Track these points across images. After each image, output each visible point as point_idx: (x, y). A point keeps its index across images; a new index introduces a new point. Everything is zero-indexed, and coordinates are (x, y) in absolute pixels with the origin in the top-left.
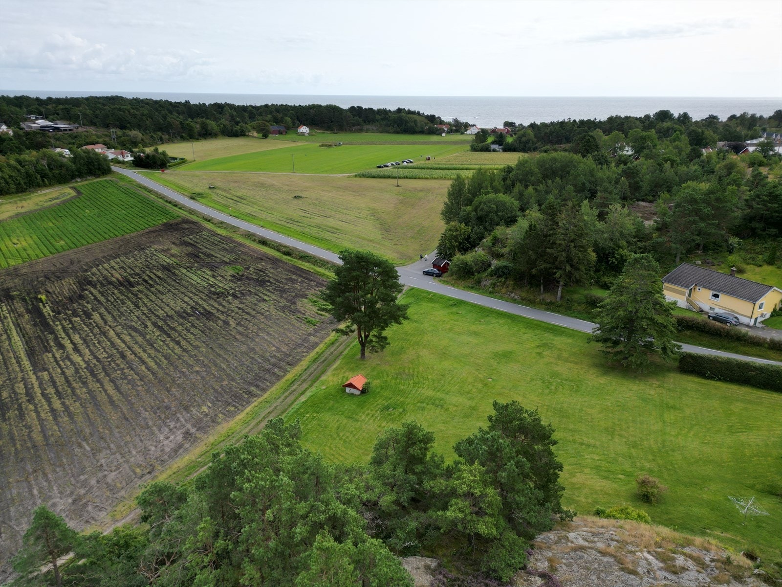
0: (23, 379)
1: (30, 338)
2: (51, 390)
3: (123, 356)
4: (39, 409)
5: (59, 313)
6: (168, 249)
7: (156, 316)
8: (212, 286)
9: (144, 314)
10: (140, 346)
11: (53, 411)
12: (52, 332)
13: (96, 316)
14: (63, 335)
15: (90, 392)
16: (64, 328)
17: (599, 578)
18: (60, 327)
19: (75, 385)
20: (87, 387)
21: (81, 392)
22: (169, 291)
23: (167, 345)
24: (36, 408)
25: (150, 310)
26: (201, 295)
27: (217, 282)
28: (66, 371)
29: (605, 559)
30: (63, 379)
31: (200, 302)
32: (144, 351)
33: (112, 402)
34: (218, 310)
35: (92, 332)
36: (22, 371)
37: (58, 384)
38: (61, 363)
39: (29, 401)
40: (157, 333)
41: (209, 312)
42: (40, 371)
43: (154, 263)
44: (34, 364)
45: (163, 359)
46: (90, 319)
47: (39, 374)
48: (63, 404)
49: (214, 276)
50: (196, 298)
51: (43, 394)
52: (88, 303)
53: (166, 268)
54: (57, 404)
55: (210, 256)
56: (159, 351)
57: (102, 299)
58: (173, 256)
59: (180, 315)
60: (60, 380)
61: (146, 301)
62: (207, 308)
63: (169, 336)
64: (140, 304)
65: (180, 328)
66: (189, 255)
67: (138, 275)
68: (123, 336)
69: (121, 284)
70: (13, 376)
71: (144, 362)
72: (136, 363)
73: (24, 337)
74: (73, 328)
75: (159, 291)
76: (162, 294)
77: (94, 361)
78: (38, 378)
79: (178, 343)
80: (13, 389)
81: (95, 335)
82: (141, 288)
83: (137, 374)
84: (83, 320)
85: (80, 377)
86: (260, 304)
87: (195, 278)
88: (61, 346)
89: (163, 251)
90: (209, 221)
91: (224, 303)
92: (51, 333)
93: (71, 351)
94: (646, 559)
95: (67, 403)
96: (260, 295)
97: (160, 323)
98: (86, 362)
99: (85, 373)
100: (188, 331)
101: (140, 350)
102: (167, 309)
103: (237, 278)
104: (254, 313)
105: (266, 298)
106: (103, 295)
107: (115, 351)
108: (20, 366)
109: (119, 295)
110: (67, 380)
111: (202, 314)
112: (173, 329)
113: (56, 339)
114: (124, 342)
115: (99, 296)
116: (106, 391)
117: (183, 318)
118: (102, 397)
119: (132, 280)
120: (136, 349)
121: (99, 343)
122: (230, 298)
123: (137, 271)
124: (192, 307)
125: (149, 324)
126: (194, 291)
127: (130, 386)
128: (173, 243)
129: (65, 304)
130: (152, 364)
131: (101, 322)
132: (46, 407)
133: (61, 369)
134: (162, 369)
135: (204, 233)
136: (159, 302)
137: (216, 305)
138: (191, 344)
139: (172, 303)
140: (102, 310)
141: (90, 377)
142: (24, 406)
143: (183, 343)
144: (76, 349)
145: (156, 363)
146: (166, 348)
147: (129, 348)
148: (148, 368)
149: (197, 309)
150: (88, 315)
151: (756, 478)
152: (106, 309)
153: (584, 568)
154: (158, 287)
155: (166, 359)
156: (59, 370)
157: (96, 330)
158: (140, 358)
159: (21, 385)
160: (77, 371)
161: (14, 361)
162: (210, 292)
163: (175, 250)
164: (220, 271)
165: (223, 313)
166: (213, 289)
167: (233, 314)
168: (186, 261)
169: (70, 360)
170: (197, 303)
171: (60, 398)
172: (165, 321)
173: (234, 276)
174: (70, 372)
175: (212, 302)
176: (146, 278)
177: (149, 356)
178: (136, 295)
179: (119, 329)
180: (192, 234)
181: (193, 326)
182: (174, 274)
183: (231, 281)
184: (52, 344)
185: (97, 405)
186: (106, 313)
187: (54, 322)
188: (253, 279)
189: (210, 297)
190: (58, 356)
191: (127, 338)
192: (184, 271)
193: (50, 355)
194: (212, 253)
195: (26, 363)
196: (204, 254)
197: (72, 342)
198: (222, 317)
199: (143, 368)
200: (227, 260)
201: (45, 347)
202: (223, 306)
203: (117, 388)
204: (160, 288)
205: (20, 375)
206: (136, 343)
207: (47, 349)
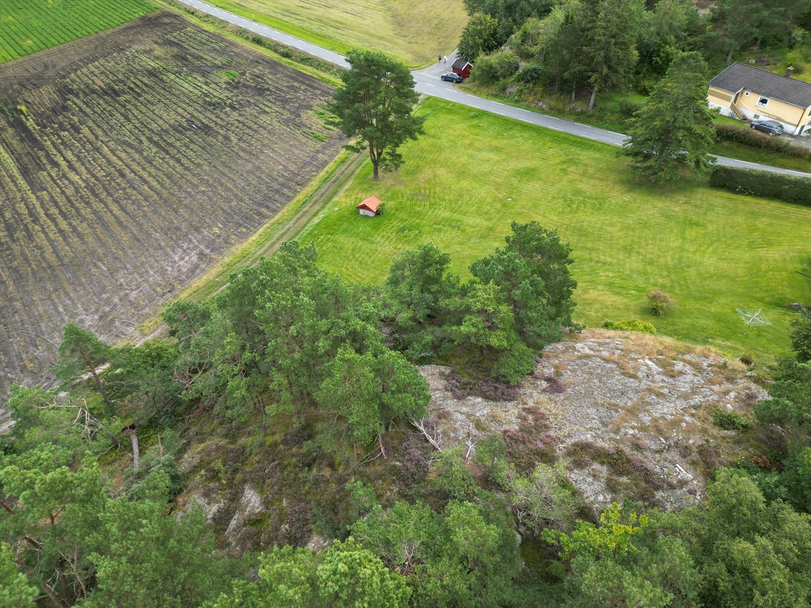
0: (23, 199)
1: (19, 154)
2: (54, 211)
3: (123, 175)
4: (47, 230)
5: (45, 127)
6: (151, 50)
7: (150, 130)
8: (206, 95)
9: (136, 128)
10: (139, 164)
11: (61, 231)
12: (42, 148)
13: (85, 130)
14: (55, 152)
15: (95, 212)
16: (53, 143)
17: (600, 381)
18: (49, 143)
19: (78, 205)
20: (91, 207)
21: (86, 212)
22: (159, 101)
23: (167, 163)
24: (43, 228)
25: (142, 123)
26: (195, 105)
27: (211, 91)
28: (66, 190)
29: (609, 366)
30: (64, 199)
31: (195, 114)
32: (144, 169)
33: (120, 223)
34: (216, 124)
35: (84, 147)
36: (20, 191)
37: (61, 204)
38: (58, 181)
39: (34, 221)
40: (155, 150)
41: (207, 126)
42: (39, 190)
43: (138, 67)
44: (31, 183)
45: (165, 178)
46: (79, 133)
47: (39, 194)
48: (70, 224)
49: (206, 84)
50: (190, 109)
51: (47, 215)
52: (73, 115)
53: (152, 73)
54: (64, 225)
55: (199, 58)
56: (159, 170)
57: (88, 110)
58: (157, 58)
59: (175, 129)
60: (61, 200)
61: (136, 112)
62: (204, 121)
63: (167, 153)
64: (130, 116)
65: (178, 144)
66: (176, 57)
67: (122, 81)
68: (117, 152)
69: (106, 93)
70: (11, 196)
71: (146, 182)
72: (137, 182)
73: (13, 153)
74: (63, 143)
75: (148, 101)
76: (152, 104)
77: (93, 180)
78: (38, 198)
79: (178, 161)
80: (14, 209)
81: (88, 151)
82: (128, 97)
83: (141, 194)
84: (72, 135)
85: (82, 197)
86: (261, 117)
87: (186, 85)
88: (55, 164)
89: (145, 52)
90: (193, 14)
91: (222, 116)
92: (41, 150)
93: (67, 169)
94: (647, 365)
95: (74, 223)
96: (261, 106)
97: (156, 138)
98: (84, 181)
99: (86, 193)
100: (188, 147)
101: (139, 168)
102: (161, 122)
103: (233, 85)
104: (255, 127)
105: (267, 109)
106: (88, 106)
107: (113, 169)
108: (16, 185)
109: (105, 106)
110: (69, 201)
111: (199, 128)
112: (171, 145)
113: (48, 156)
114: (120, 159)
115: (84, 107)
116: (111, 211)
117: (180, 132)
118: (108, 218)
119: (116, 87)
120: (135, 166)
121: (94, 159)
122: (228, 109)
123: (121, 76)
124: (188, 121)
125: (144, 139)
126: (187, 101)
127: (135, 207)
128: (156, 42)
129: (48, 117)
130: (154, 183)
131: (92, 138)
132: (53, 227)
133: (60, 188)
134: (166, 188)
135: (189, 29)
136: (150, 114)
137: (214, 118)
138: (193, 162)
139: (165, 115)
140: (90, 123)
141: (91, 197)
142: (30, 227)
143: (184, 161)
144: (71, 167)
145: (159, 182)
146: (166, 166)
147: (127, 166)
148: (151, 187)
149: (193, 122)
150: (77, 130)
151: (767, 291)
152: (94, 121)
153: (587, 373)
154: (146, 96)
155: (168, 178)
156: (58, 189)
157: (88, 146)
158: (141, 177)
159: (22, 205)
160: (77, 190)
161: (9, 180)
162: (205, 102)
163: (159, 51)
164: (212, 77)
165: (222, 126)
166: (208, 99)
167: (233, 128)
168: (173, 65)
169: (67, 179)
170: (193, 116)
171: (65, 219)
172: (160, 136)
173: (229, 83)
174: (70, 191)
175: (208, 114)
176: (132, 85)
177: (150, 175)
178: (124, 106)
179: (112, 144)
180: (175, 31)
181: (192, 141)
182: (161, 80)
183: (226, 89)
184: (45, 161)
185: (105, 226)
186: (95, 127)
187: (41, 136)
188: (250, 86)
189: (205, 108)
190: (54, 174)
191: (123, 155)
192: (173, 77)
193: (45, 173)
194: (201, 54)
195: (21, 182)
196: (193, 55)
197: (65, 159)
198: (221, 132)
199: (146, 188)
200: (219, 64)
201: (38, 165)
202: (222, 119)
203: (122, 208)
204: (149, 97)
205: (18, 195)
206: (134, 160)
207: (41, 167)
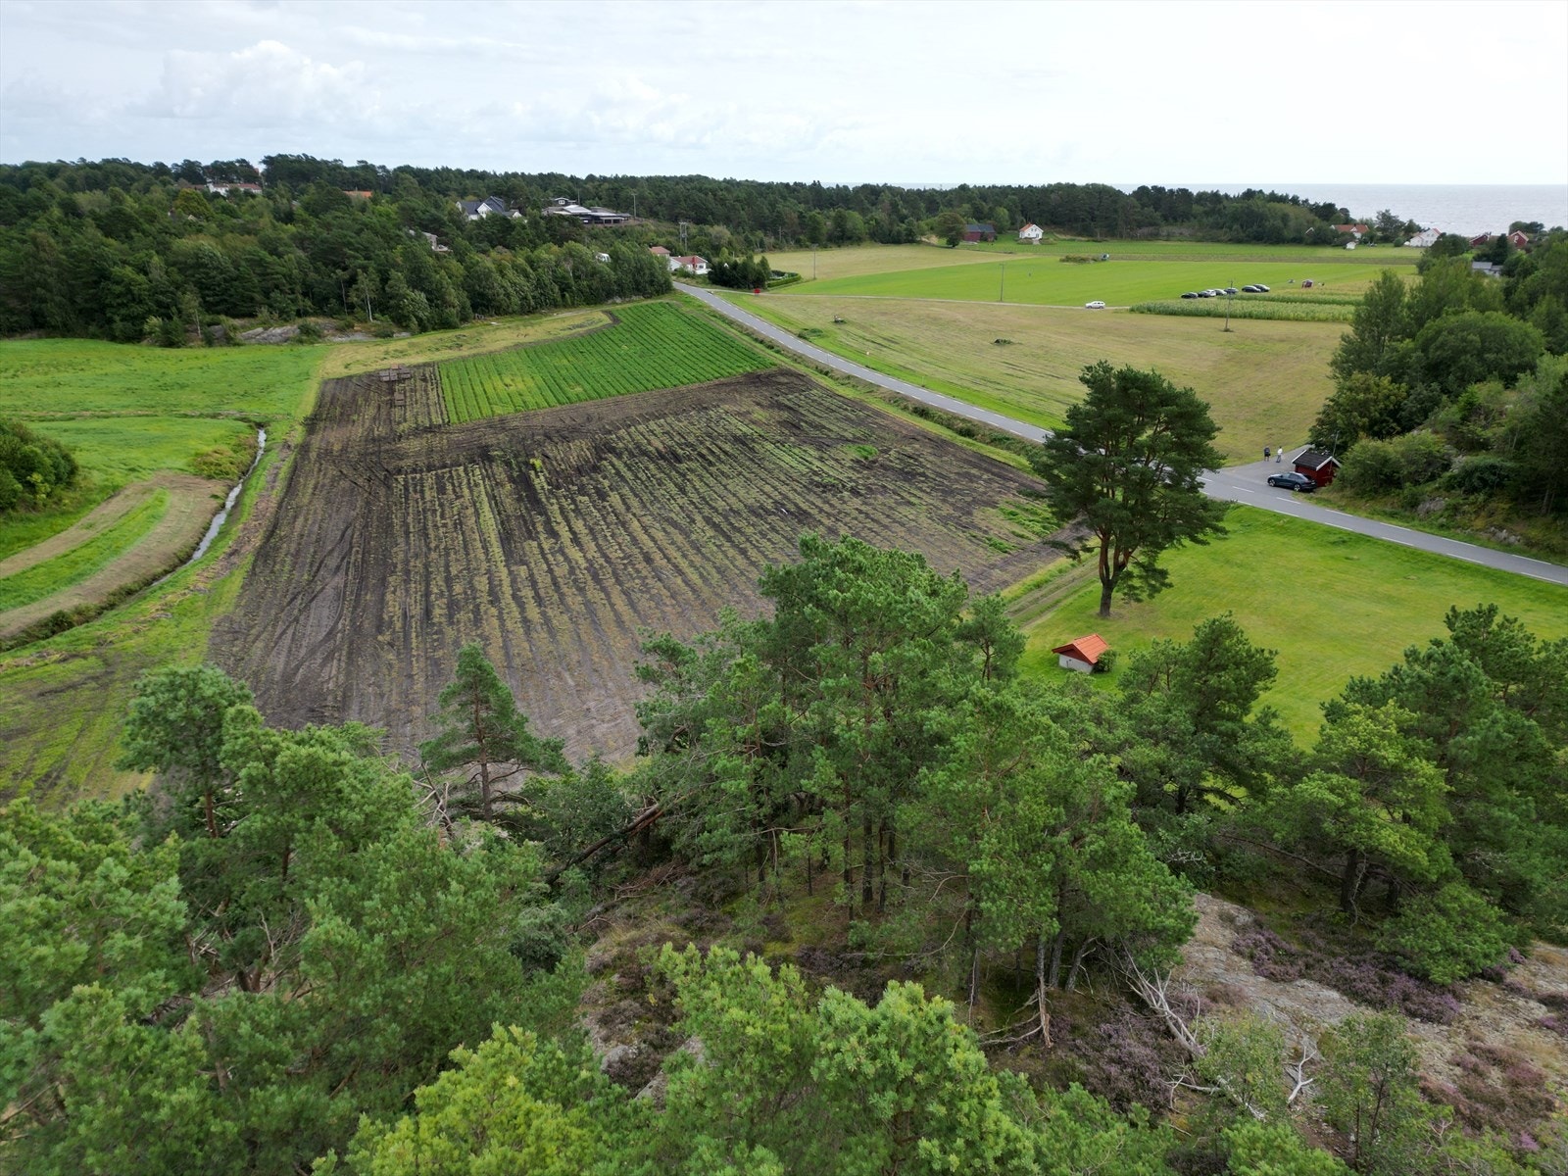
0: (488, 571)
1: (508, 516)
2: (527, 593)
3: (648, 559)
4: (505, 616)
5: (558, 487)
6: (748, 412)
7: (712, 508)
8: (815, 473)
9: (693, 503)
10: (679, 549)
11: (526, 621)
12: (543, 512)
13: (614, 498)
14: (559, 519)
15: (587, 604)
16: (562, 509)
18: (556, 507)
19: (565, 589)
20: (585, 596)
21: (574, 601)
22: (740, 473)
23: (724, 553)
24: (501, 613)
25: (704, 499)
26: (794, 485)
27: (825, 469)
28: (556, 568)
30: (549, 580)
31: (791, 495)
32: (685, 556)
33: (619, 622)
34: (821, 511)
35: (604, 519)
36: (488, 561)
37: (540, 585)
38: (549, 556)
39: (491, 602)
40: (710, 533)
41: (805, 512)
42: (516, 564)
43: (721, 430)
44: (508, 554)
45: (714, 571)
46: (604, 500)
47: (513, 568)
48: (543, 614)
49: (821, 459)
50: (784, 489)
51: (514, 596)
52: (605, 478)
53: (739, 440)
54: (533, 612)
55: (820, 427)
56: (708, 559)
57: (628, 475)
58: (754, 423)
59: (753, 512)
60: (544, 580)
61: (698, 484)
62: (802, 505)
63: (729, 539)
64: (689, 488)
65: (750, 530)
66: (783, 423)
67: (692, 445)
68: (651, 530)
69: (662, 456)
70: (474, 565)
71: (681, 573)
72: (667, 571)
73: (499, 514)
74: (577, 511)
75: (723, 473)
76: (728, 477)
77: (602, 561)
78: (510, 573)
79: (743, 552)
80: (470, 582)
81: (608, 525)
82: (693, 465)
83: (668, 589)
84: (593, 502)
85: (575, 581)
86: (900, 509)
87: (787, 459)
88: (553, 534)
89: (739, 414)
90: (826, 374)
91: (834, 501)
92: (541, 514)
93: (567, 542)
95: (550, 613)
96: (904, 494)
97: (717, 519)
98: (588, 560)
99: (583, 575)
100: (763, 535)
101: (678, 555)
102: (732, 500)
103: (865, 465)
104: (886, 521)
105: (913, 499)
106: (630, 469)
107: (636, 551)
108: (487, 553)
109: (655, 472)
110: (555, 583)
111: (791, 513)
112: (739, 530)
113: (548, 522)
114: (653, 539)
115: (623, 470)
116: (612, 605)
117: (758, 515)
118: (605, 614)
119: (680, 452)
120: (672, 552)
121: (613, 536)
122: (846, 494)
123: (691, 439)
124: (776, 502)
125: (698, 518)
126: (783, 478)
127: (653, 604)
128: (758, 404)
129: (570, 476)
130: (694, 577)
131: (621, 508)
132: (516, 614)
133: (549, 565)
134: (710, 585)
135: (815, 391)
136: (720, 489)
137: (819, 502)
138: (766, 557)
139: (742, 493)
140: (626, 490)
141: (591, 583)
142: (482, 608)
143: (752, 553)
144: (576, 540)
145: (701, 576)
146: (721, 556)
147: (660, 549)
148: (686, 582)
149: (783, 505)
150: (602, 495)
152: (631, 489)
154: (722, 467)
155: (719, 572)
156: (545, 567)
157: (612, 518)
158: (676, 566)
159: (485, 580)
160: (572, 571)
161: (479, 545)
162: (812, 482)
163: (759, 414)
164: (833, 452)
165: (829, 515)
166: (817, 478)
167: (848, 519)
168: (775, 433)
169: (563, 554)
170: (786, 497)
171: (540, 606)
172: (726, 518)
173: (858, 462)
174: (561, 571)
175: (812, 498)
176: (704, 452)
177: (692, 564)
178: (684, 475)
179: (648, 520)
180: (792, 392)
181: (773, 529)
182: (752, 449)
183: (851, 468)
184: (540, 528)
185: (595, 623)
186: (630, 495)
187: (548, 499)
188: (893, 468)
189: (810, 490)
190: (546, 546)
191: (659, 535)
192: (770, 447)
193: (535, 544)
194: (824, 423)
195: (496, 550)
196: (810, 424)
197: (571, 529)
198: (826, 522)
199: (679, 580)
200: (850, 436)
201: (529, 532)
202: (831, 505)
203: (632, 604)
204: (725, 469)
205: (484, 566)
206: (673, 543)
207: (531, 535)
